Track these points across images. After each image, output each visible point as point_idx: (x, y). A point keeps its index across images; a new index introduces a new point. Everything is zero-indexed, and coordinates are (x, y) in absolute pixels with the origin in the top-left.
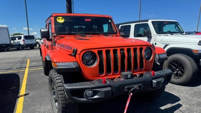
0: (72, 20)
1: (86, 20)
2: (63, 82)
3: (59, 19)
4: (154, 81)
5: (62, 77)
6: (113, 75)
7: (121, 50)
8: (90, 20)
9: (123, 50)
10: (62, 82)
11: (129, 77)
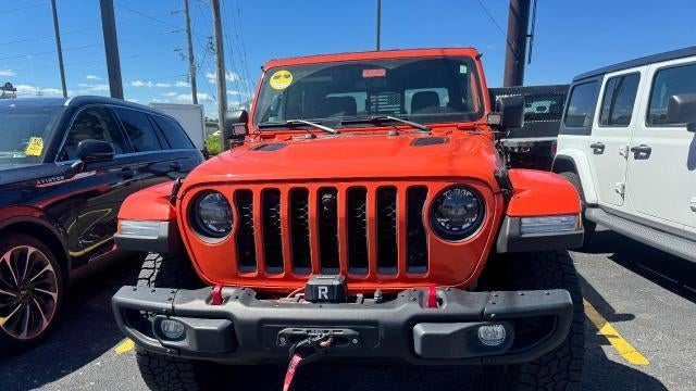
0: (330, 78)
1: (366, 74)
2: (153, 279)
3: (277, 77)
4: (420, 329)
5: (158, 265)
6: (286, 279)
7: (322, 192)
8: (382, 73)
9: (333, 191)
10: (149, 279)
11: (320, 297)
